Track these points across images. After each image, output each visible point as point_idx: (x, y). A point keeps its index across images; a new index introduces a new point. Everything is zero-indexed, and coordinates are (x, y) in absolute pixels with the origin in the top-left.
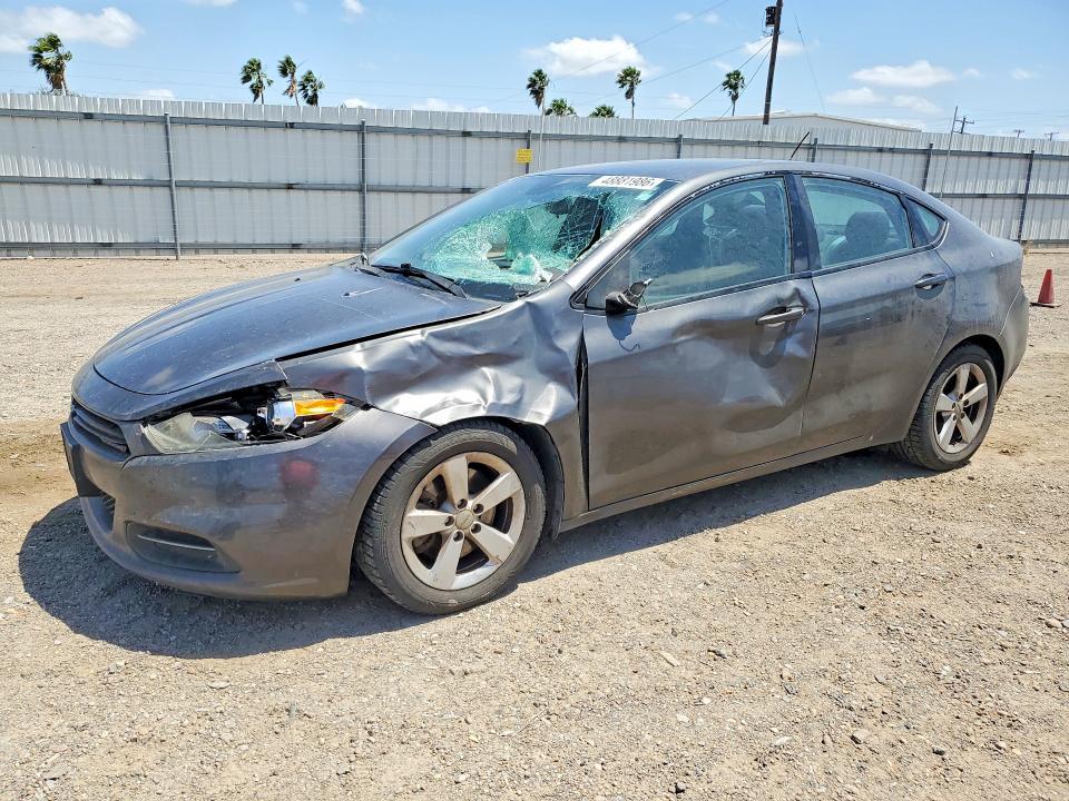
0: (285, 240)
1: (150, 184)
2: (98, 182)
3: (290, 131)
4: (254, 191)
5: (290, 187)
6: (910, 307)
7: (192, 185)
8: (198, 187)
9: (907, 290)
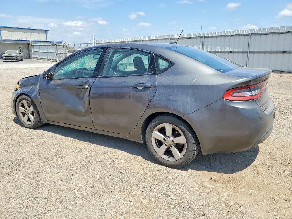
0: (279, 69)
1: (243, 52)
2: (231, 52)
3: (287, 34)
4: (272, 54)
5: (284, 52)
6: (128, 94)
7: (254, 52)
8: (260, 53)
9: (128, 87)
